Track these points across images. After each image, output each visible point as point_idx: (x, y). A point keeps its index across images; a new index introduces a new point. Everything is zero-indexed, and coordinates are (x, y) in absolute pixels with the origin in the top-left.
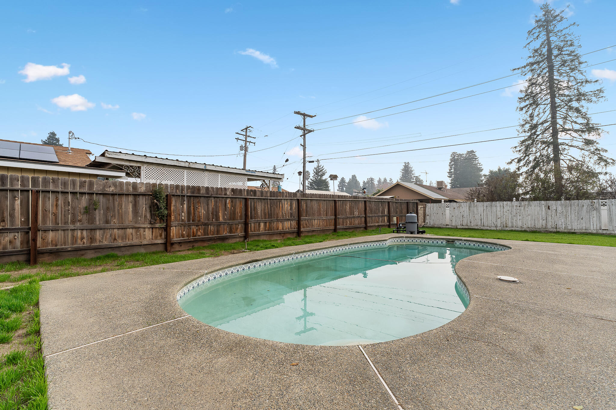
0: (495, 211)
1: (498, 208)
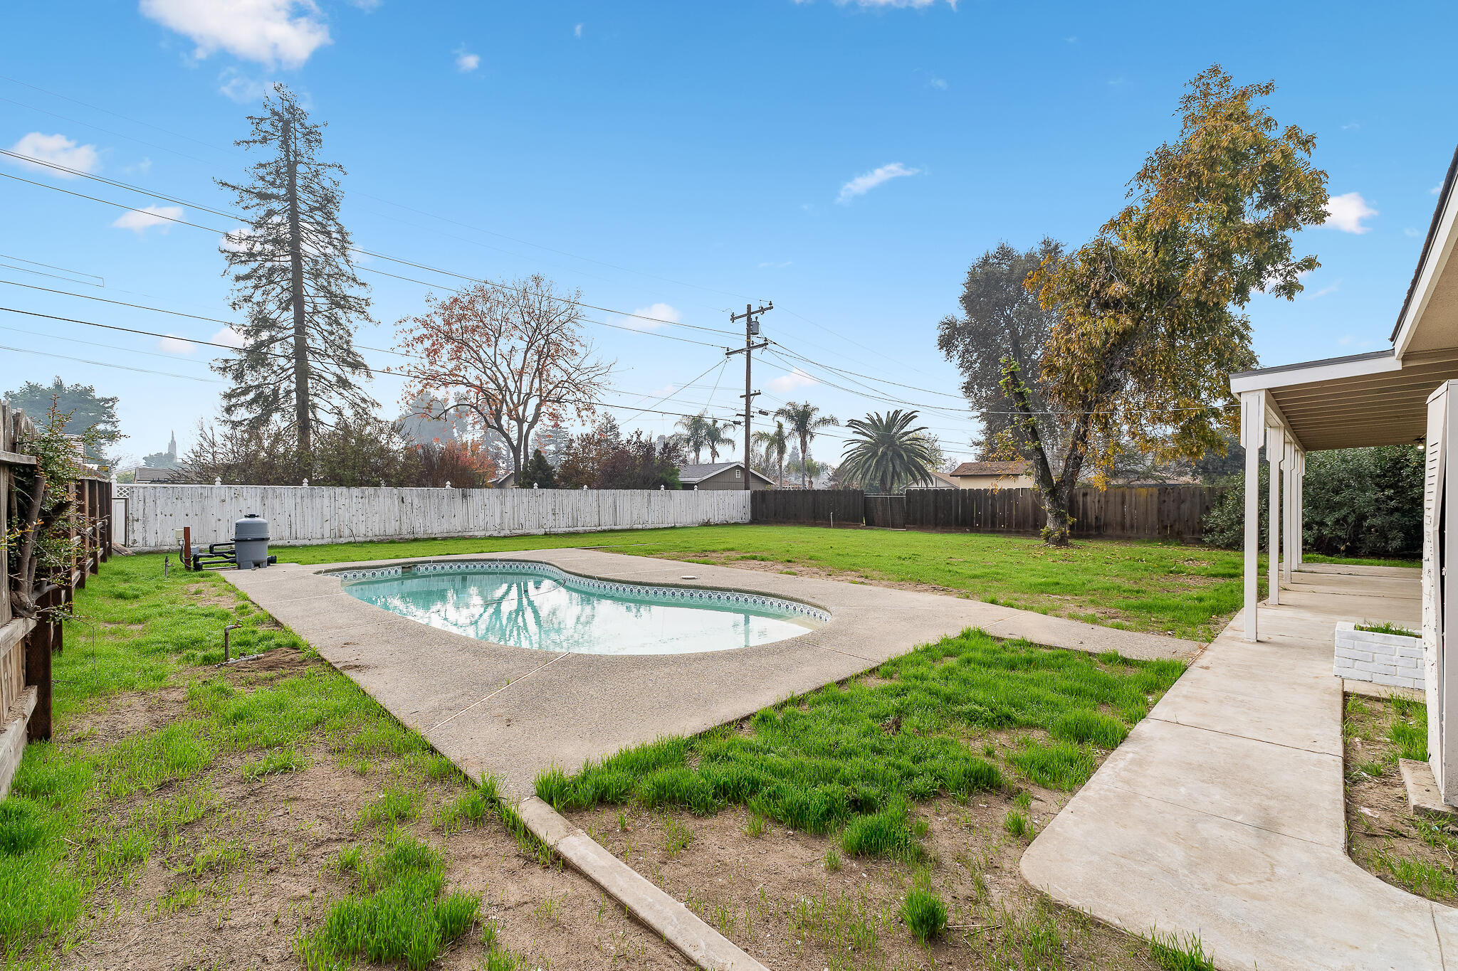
0: (319, 506)
1: (326, 501)
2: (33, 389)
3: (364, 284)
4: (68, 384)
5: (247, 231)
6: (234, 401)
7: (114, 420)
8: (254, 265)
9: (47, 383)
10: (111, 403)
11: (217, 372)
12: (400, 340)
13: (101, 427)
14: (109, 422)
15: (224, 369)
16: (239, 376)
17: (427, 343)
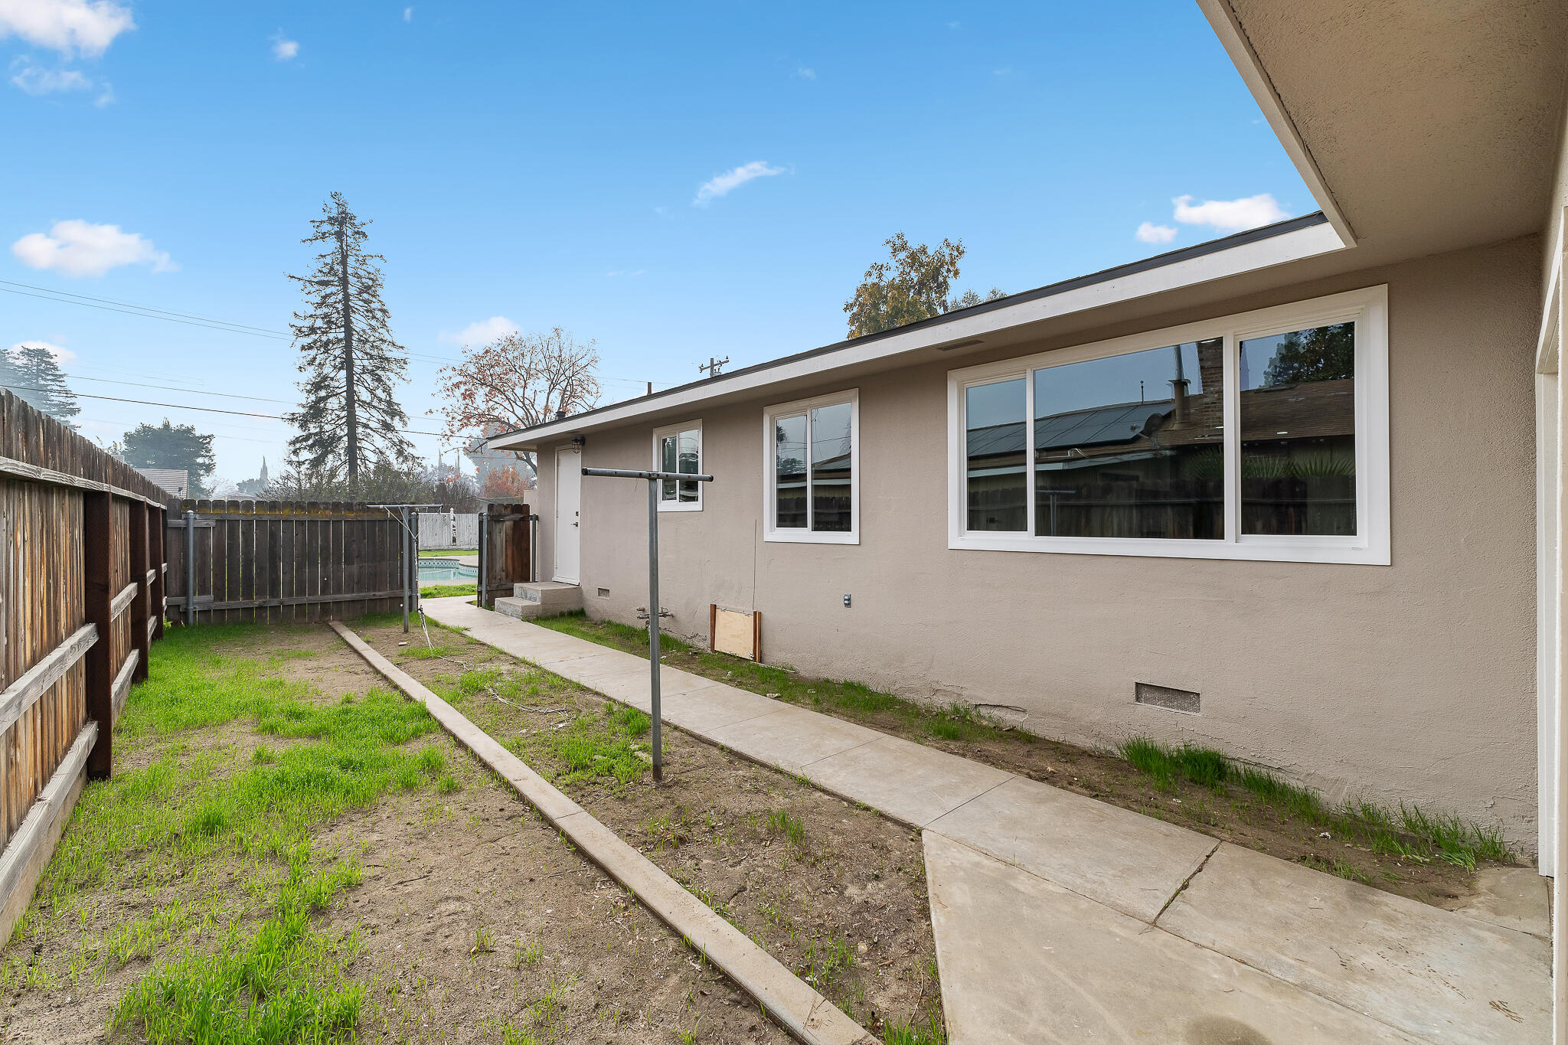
2: (146, 429)
3: (402, 347)
4: (174, 425)
5: (311, 310)
6: (298, 445)
7: (211, 454)
8: (314, 337)
9: (157, 425)
10: (208, 440)
11: (287, 422)
12: (440, 385)
13: (200, 460)
14: (207, 456)
15: (292, 420)
16: (303, 425)
17: (463, 388)
